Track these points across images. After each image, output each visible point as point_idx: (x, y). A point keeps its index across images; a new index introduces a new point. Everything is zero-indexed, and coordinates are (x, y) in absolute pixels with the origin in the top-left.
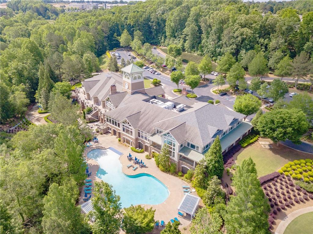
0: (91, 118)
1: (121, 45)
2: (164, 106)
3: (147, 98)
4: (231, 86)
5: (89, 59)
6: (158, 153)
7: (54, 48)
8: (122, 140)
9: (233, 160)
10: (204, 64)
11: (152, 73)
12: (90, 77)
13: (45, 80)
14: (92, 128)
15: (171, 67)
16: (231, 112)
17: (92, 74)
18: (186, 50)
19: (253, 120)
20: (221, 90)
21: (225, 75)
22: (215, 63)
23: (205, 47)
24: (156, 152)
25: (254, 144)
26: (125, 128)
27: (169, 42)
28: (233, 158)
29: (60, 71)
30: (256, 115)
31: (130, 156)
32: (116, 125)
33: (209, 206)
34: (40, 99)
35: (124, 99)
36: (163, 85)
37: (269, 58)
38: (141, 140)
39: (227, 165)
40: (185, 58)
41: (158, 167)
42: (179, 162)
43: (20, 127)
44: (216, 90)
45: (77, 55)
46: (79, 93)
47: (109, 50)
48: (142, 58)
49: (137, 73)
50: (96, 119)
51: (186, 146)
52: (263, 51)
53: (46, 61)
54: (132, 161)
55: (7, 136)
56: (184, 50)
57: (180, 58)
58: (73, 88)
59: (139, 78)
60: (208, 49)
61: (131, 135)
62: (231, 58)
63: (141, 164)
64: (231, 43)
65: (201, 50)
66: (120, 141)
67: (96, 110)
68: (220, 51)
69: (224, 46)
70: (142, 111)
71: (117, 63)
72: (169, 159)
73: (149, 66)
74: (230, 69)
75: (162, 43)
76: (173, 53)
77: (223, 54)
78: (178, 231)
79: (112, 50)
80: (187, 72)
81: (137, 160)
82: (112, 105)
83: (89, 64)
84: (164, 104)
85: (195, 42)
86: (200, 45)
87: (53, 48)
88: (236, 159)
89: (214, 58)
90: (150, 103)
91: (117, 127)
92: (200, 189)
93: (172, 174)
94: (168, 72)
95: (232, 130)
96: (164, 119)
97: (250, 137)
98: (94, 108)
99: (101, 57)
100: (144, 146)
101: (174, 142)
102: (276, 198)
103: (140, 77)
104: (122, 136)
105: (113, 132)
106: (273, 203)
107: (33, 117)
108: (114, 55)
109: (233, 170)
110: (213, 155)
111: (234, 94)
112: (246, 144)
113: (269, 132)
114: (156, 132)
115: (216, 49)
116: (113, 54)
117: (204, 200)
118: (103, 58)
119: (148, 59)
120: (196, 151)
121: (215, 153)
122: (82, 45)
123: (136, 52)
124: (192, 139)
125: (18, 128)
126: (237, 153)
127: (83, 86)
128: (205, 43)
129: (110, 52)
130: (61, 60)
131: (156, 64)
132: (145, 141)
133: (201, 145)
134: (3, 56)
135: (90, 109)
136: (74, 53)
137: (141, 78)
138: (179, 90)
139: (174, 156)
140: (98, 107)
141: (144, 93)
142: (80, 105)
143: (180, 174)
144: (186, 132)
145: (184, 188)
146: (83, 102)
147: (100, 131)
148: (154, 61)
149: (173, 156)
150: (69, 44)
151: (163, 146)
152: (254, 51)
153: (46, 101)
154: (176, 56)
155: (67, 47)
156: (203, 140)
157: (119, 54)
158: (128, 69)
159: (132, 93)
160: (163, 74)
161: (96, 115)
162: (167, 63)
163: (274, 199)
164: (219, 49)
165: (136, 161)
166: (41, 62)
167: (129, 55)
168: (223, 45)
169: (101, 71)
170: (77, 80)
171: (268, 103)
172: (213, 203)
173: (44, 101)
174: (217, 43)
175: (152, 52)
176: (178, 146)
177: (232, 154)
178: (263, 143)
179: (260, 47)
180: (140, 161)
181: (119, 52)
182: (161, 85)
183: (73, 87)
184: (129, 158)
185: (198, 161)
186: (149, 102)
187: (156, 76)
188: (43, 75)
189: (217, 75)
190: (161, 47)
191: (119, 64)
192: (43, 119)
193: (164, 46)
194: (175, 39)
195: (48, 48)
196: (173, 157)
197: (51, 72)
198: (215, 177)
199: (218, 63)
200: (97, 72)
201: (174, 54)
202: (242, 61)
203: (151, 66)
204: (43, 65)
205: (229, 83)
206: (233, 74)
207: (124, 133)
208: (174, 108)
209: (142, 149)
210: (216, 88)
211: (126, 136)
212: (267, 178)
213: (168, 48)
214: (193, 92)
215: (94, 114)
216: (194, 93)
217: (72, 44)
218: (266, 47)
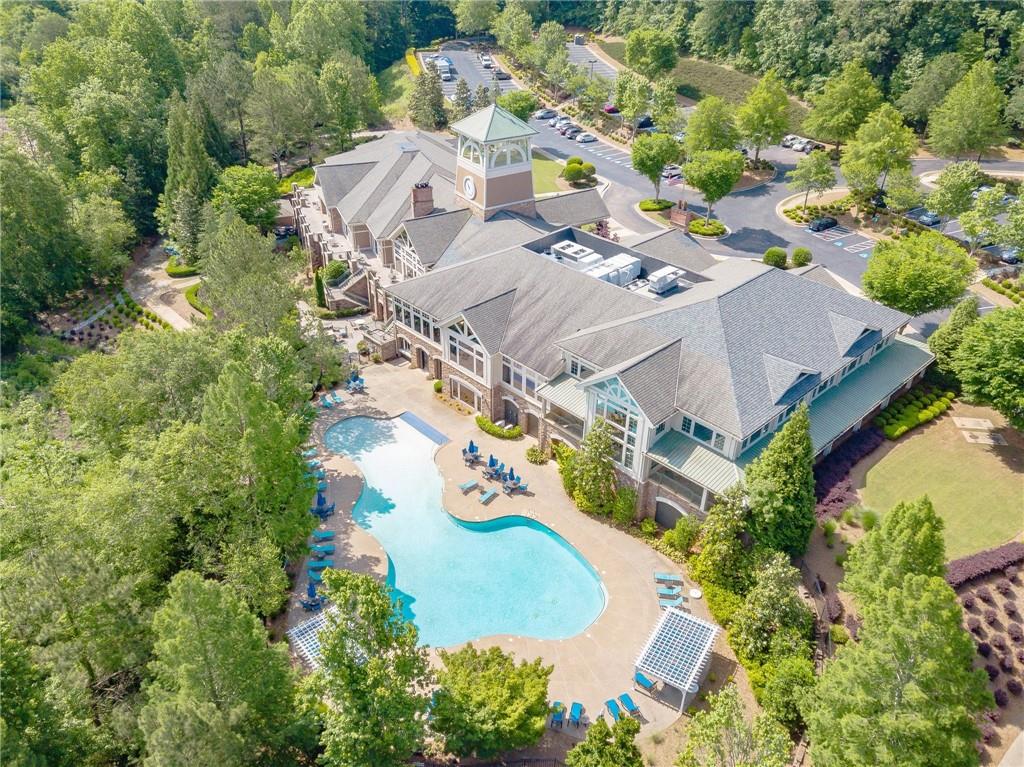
0: (343, 300)
1: (459, 27)
2: (604, 271)
3: (540, 237)
4: (856, 193)
5: (340, 81)
6: (572, 446)
7: (225, 35)
8: (446, 388)
9: (849, 489)
10: (761, 105)
11: (564, 134)
12: (345, 145)
13: (187, 158)
14: (345, 336)
15: (634, 117)
16: (853, 300)
17: (355, 136)
18: (693, 48)
19: (936, 334)
20: (816, 208)
21: (835, 147)
22: (800, 102)
23: (767, 39)
24: (565, 441)
25: (932, 427)
26: (458, 347)
27: (633, 16)
28: (850, 481)
29: (241, 122)
30: (951, 318)
31: (472, 448)
32: (427, 334)
33: (752, 658)
34: (172, 224)
35: (459, 240)
36: (602, 184)
37: (1012, 87)
38: (512, 394)
39: (825, 508)
40: (687, 82)
41: (571, 494)
42: (647, 485)
43: (107, 323)
44: (799, 208)
45: (302, 67)
46: (304, 206)
47: (417, 46)
48: (531, 80)
49: (509, 140)
50: (361, 304)
51: (678, 428)
52: (989, 58)
53: (194, 86)
54: (480, 469)
55: (62, 352)
56: (685, 49)
57: (669, 80)
58: (286, 187)
59: (516, 158)
60: (777, 45)
61: (480, 371)
62: (864, 85)
63: (510, 483)
64: (869, 22)
65: (750, 50)
66: (439, 390)
67: (361, 272)
68: (824, 55)
69: (839, 33)
70: (522, 286)
71: (441, 96)
72: (610, 473)
73: (556, 109)
74: (856, 126)
75: (606, 19)
76: (643, 59)
77: (833, 65)
78: (634, 754)
79: (428, 45)
80: (692, 135)
81: (497, 467)
82: (417, 258)
83: (343, 97)
84: (603, 262)
85: (730, 17)
86: (746, 31)
87: (220, 35)
88: (863, 485)
89: (797, 82)
90: (553, 257)
91: (431, 342)
92: (720, 591)
93: (619, 527)
94: (625, 131)
95: (853, 370)
96: (600, 320)
97: (917, 399)
98: (354, 264)
99: (387, 70)
100: (524, 415)
101: (632, 416)
102: (1009, 642)
103: (519, 153)
104: (448, 376)
105: (418, 356)
106: (995, 665)
107: (150, 286)
108: (433, 67)
109: (848, 527)
110: (778, 474)
111: (866, 226)
112: (904, 428)
113: (1000, 386)
114: (569, 370)
115: (807, 47)
116: (428, 60)
117: (732, 636)
118: (395, 78)
119: (554, 82)
120: (712, 450)
121: (787, 467)
122: (319, 27)
123: (511, 55)
124: (700, 407)
125: (101, 325)
126: (868, 460)
127: (318, 183)
128: (769, 23)
129: (420, 55)
130: (246, 85)
131: (580, 102)
132: (528, 398)
133: (734, 429)
134: (49, 66)
135: (340, 267)
136: (291, 57)
137: (521, 161)
138: (659, 203)
139: (629, 462)
140: (368, 261)
141: (533, 215)
142: (308, 251)
143: (648, 528)
144: (682, 380)
145: (660, 581)
146: (316, 239)
147: (371, 350)
148: (573, 90)
149: (626, 461)
150: (275, 23)
151: (590, 423)
152: (959, 56)
153: (193, 234)
154: (656, 71)
155: (269, 32)
156: (743, 413)
157: (449, 61)
158: (476, 125)
159: (490, 215)
160: (603, 141)
161: (362, 292)
162: (620, 100)
163: (1001, 647)
164: (820, 49)
165: (494, 470)
166: (175, 92)
167: (487, 67)
168: (835, 33)
169: (387, 126)
170: (301, 156)
171: (995, 263)
172: (766, 650)
173: (184, 233)
174: (816, 23)
175: (567, 56)
176: (646, 431)
177: (849, 464)
178: (969, 423)
179: (982, 42)
180: (507, 470)
181: (452, 54)
182: (595, 180)
183: (285, 184)
184: (470, 456)
185: (721, 492)
186: (549, 254)
187: (578, 147)
188: (182, 141)
189: (803, 150)
190: (601, 37)
191: (450, 101)
192: (183, 295)
193: (614, 34)
194: (656, 7)
195: (204, 36)
196: (626, 465)
197: (212, 129)
198: (781, 557)
199: (809, 101)
200: (372, 127)
201: (647, 65)
202: (904, 97)
203: (563, 110)
204: (182, 103)
205: (851, 181)
206: (870, 146)
207: (456, 365)
208: (639, 277)
209: (516, 424)
210: (798, 200)
211: (462, 375)
212: (979, 565)
213: (627, 41)
214: (712, 211)
215: (354, 286)
216: (715, 217)
217: (286, 24)
218: (1004, 43)
